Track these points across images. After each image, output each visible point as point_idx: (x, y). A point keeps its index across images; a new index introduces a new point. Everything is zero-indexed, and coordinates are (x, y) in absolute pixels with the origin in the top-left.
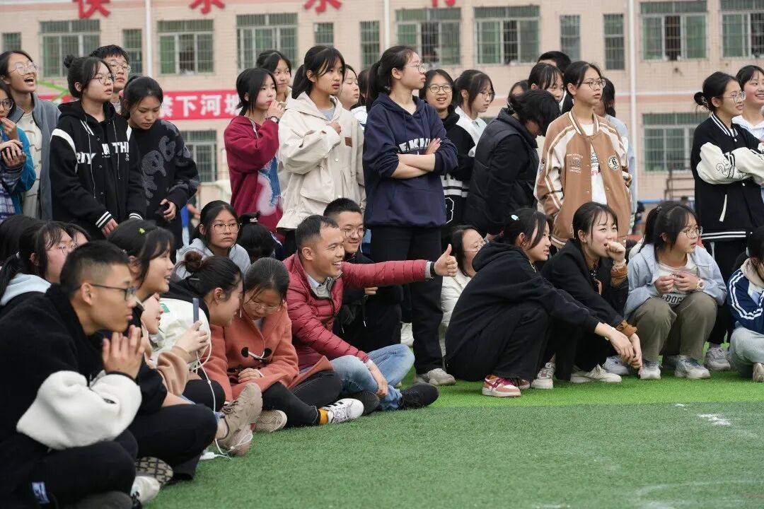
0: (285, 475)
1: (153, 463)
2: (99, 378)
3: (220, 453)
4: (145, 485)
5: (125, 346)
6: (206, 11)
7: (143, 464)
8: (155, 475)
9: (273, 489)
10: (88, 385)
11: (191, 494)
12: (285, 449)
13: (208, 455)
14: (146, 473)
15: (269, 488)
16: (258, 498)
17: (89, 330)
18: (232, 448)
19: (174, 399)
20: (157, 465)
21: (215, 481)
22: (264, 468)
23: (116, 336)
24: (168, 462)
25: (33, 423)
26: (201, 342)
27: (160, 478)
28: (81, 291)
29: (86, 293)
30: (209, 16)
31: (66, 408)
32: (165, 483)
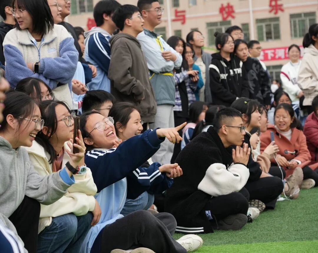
0: (314, 206)
1: (257, 202)
2: (231, 166)
3: (286, 198)
4: (253, 211)
5: (241, 151)
6: (276, 13)
7: (252, 203)
8: (258, 207)
9: (309, 212)
10: (227, 169)
11: (274, 215)
12: (314, 196)
13: (281, 199)
14: (254, 206)
15: (307, 212)
16: (302, 216)
17: (226, 145)
18: (291, 195)
19: (265, 174)
20: (258, 203)
21: (283, 209)
22: (305, 203)
23: (238, 147)
24: (263, 201)
25: (204, 186)
26: (275, 150)
27: (260, 208)
28: (222, 129)
29: (224, 129)
30: (277, 15)
31: (218, 179)
32: (262, 211)
